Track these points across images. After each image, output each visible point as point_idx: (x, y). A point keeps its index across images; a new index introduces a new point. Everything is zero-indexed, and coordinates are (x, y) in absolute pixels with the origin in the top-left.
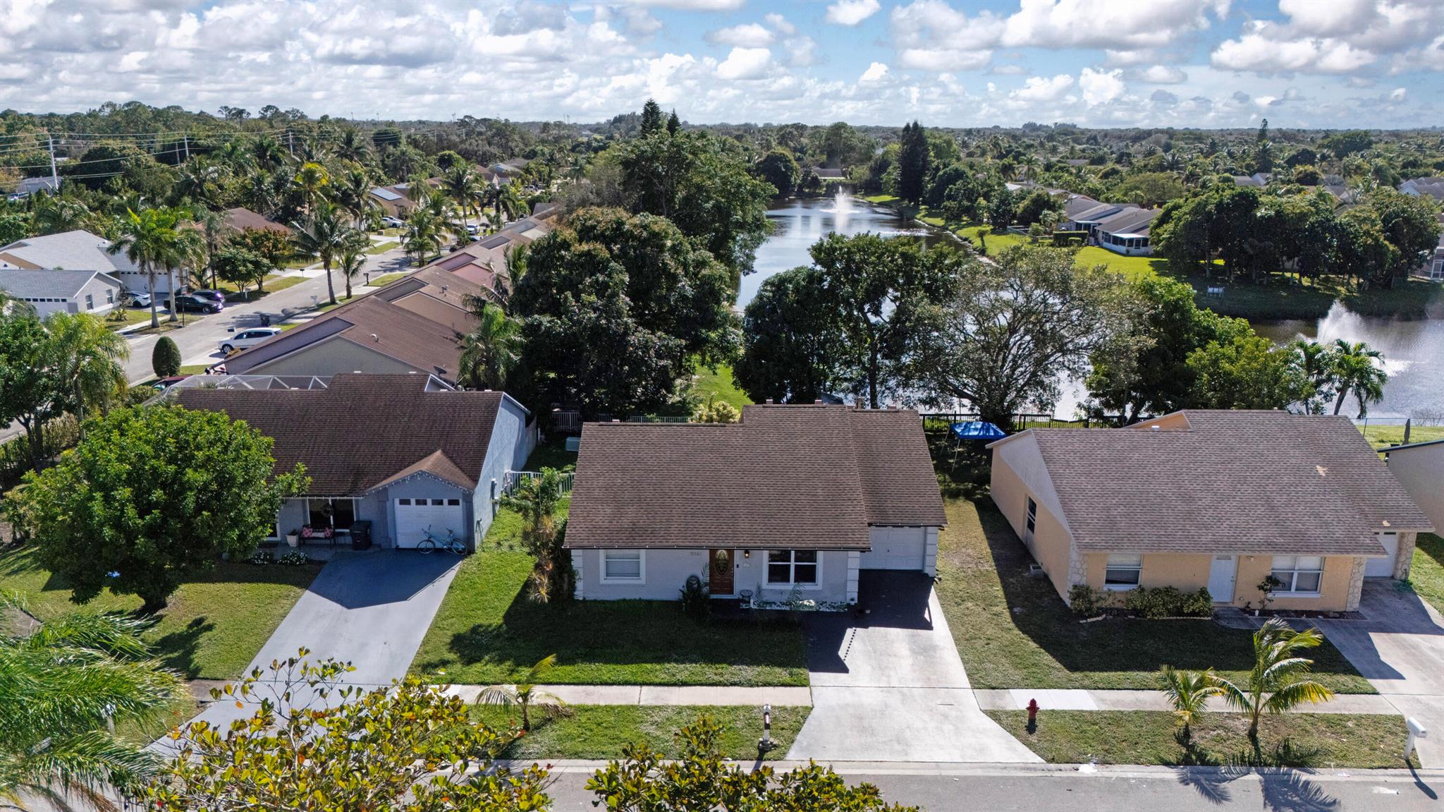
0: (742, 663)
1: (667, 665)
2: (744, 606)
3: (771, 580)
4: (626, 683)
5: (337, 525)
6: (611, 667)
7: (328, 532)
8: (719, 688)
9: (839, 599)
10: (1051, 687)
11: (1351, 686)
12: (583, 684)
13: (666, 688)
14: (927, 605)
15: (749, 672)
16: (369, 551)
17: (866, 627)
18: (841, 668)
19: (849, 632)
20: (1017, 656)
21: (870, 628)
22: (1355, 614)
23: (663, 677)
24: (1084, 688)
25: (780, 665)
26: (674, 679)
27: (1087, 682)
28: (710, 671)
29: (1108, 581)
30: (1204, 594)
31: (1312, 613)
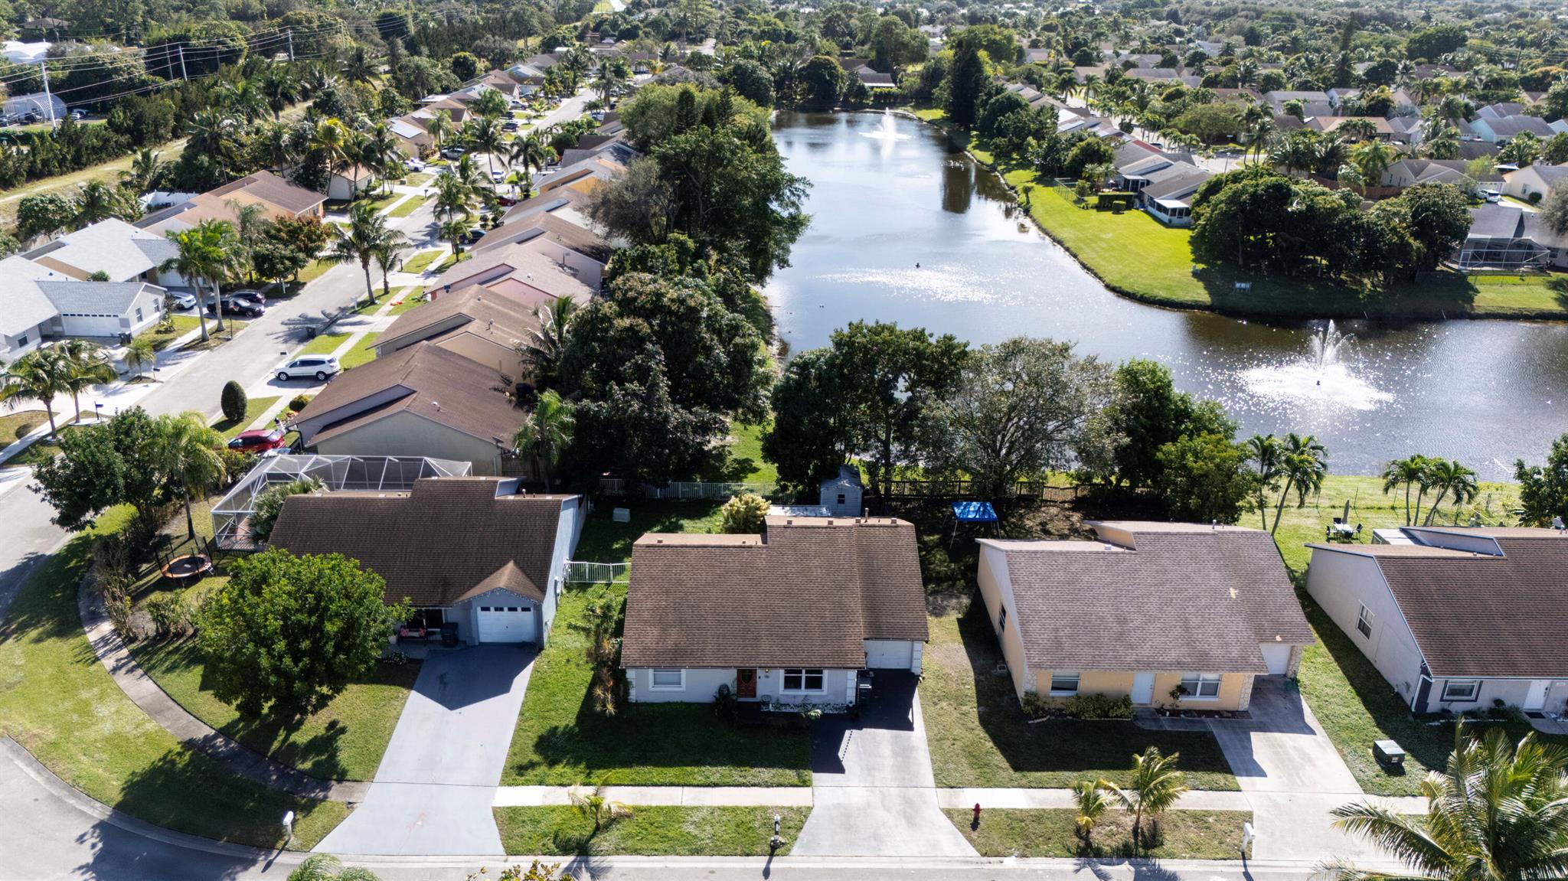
0: (761, 766)
1: (703, 768)
2: (764, 709)
3: (786, 687)
4: (672, 785)
5: (429, 626)
6: (660, 769)
7: (422, 632)
8: (743, 789)
9: (840, 701)
10: (996, 786)
11: (1222, 784)
12: (638, 785)
13: (702, 789)
14: (911, 706)
15: (766, 774)
16: (458, 648)
17: (861, 729)
18: (838, 768)
19: (847, 733)
20: (974, 756)
21: (865, 730)
22: (1245, 714)
23: (700, 779)
24: (1021, 787)
25: (790, 767)
26: (708, 781)
27: (1024, 782)
28: (735, 774)
29: (1053, 688)
30: (1126, 701)
31: (1210, 713)
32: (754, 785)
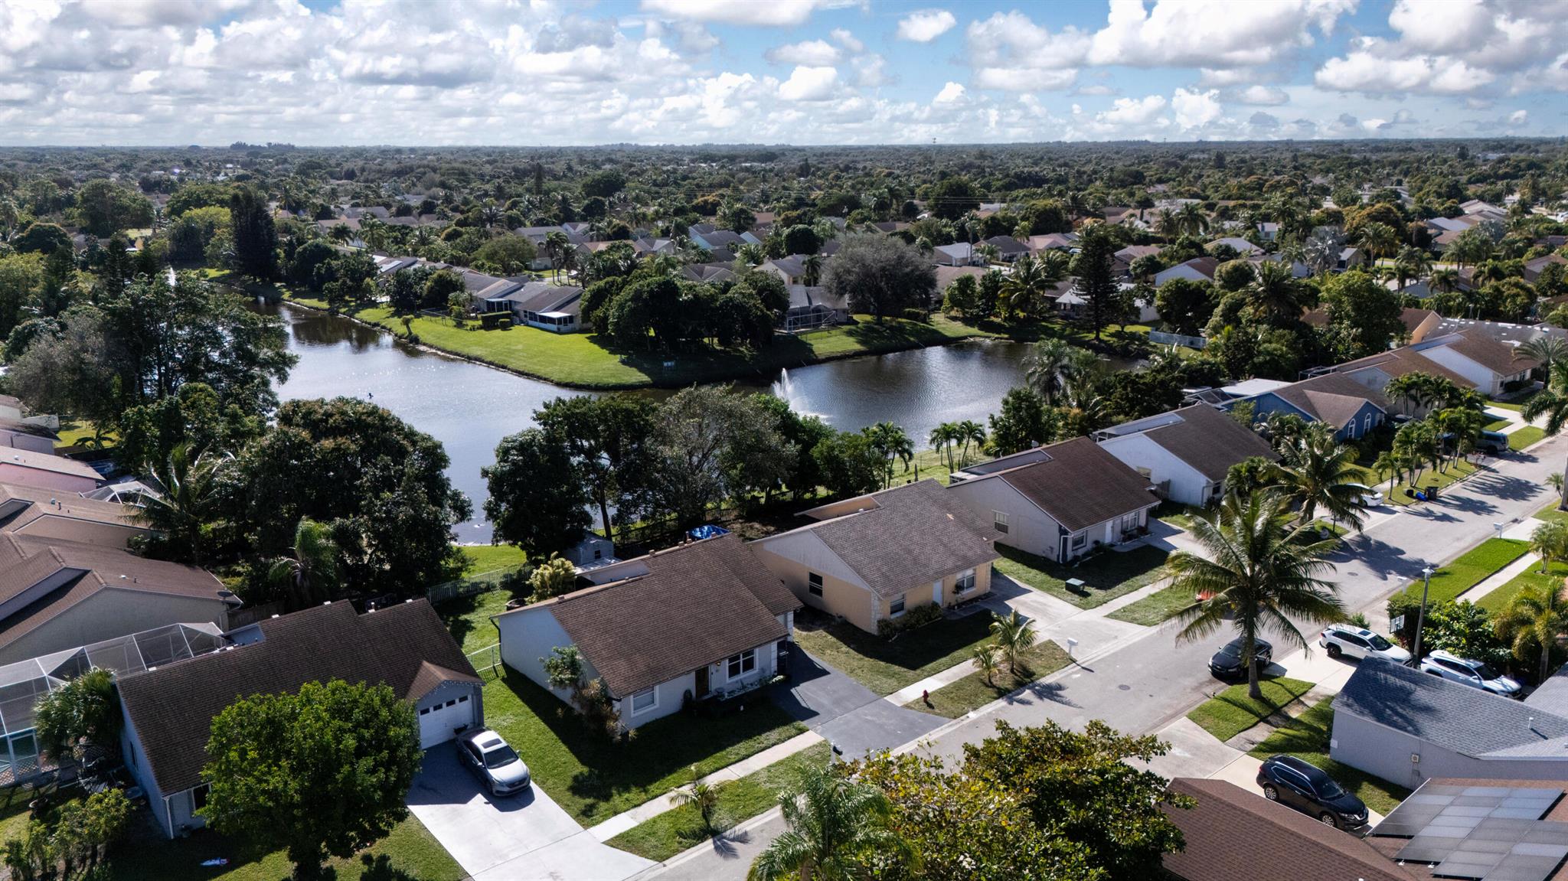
2: (722, 699)
3: (730, 675)
4: (718, 769)
10: (914, 682)
18: (812, 712)
20: (881, 673)
21: (801, 684)
22: (994, 594)
24: (928, 676)
25: (783, 725)
26: (740, 756)
27: (926, 673)
28: (753, 744)
29: (892, 613)
30: (935, 605)
31: (976, 599)
32: (773, 745)
